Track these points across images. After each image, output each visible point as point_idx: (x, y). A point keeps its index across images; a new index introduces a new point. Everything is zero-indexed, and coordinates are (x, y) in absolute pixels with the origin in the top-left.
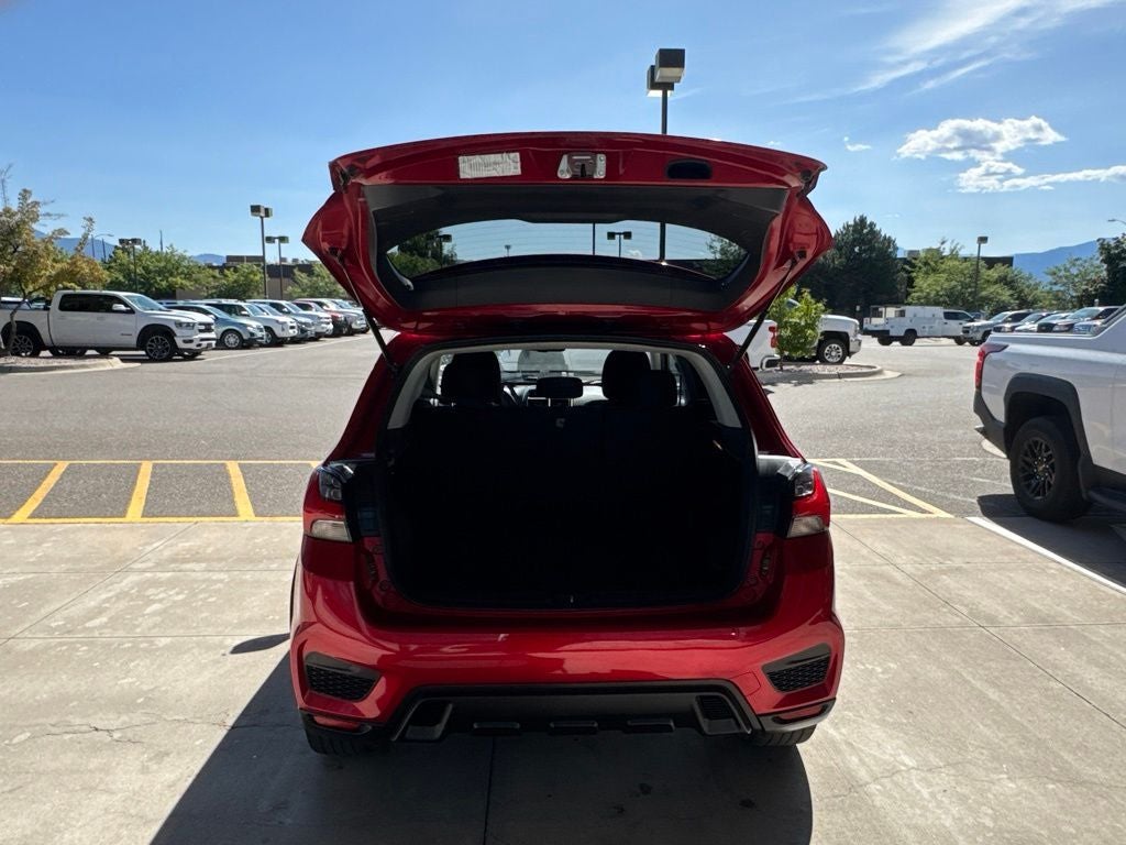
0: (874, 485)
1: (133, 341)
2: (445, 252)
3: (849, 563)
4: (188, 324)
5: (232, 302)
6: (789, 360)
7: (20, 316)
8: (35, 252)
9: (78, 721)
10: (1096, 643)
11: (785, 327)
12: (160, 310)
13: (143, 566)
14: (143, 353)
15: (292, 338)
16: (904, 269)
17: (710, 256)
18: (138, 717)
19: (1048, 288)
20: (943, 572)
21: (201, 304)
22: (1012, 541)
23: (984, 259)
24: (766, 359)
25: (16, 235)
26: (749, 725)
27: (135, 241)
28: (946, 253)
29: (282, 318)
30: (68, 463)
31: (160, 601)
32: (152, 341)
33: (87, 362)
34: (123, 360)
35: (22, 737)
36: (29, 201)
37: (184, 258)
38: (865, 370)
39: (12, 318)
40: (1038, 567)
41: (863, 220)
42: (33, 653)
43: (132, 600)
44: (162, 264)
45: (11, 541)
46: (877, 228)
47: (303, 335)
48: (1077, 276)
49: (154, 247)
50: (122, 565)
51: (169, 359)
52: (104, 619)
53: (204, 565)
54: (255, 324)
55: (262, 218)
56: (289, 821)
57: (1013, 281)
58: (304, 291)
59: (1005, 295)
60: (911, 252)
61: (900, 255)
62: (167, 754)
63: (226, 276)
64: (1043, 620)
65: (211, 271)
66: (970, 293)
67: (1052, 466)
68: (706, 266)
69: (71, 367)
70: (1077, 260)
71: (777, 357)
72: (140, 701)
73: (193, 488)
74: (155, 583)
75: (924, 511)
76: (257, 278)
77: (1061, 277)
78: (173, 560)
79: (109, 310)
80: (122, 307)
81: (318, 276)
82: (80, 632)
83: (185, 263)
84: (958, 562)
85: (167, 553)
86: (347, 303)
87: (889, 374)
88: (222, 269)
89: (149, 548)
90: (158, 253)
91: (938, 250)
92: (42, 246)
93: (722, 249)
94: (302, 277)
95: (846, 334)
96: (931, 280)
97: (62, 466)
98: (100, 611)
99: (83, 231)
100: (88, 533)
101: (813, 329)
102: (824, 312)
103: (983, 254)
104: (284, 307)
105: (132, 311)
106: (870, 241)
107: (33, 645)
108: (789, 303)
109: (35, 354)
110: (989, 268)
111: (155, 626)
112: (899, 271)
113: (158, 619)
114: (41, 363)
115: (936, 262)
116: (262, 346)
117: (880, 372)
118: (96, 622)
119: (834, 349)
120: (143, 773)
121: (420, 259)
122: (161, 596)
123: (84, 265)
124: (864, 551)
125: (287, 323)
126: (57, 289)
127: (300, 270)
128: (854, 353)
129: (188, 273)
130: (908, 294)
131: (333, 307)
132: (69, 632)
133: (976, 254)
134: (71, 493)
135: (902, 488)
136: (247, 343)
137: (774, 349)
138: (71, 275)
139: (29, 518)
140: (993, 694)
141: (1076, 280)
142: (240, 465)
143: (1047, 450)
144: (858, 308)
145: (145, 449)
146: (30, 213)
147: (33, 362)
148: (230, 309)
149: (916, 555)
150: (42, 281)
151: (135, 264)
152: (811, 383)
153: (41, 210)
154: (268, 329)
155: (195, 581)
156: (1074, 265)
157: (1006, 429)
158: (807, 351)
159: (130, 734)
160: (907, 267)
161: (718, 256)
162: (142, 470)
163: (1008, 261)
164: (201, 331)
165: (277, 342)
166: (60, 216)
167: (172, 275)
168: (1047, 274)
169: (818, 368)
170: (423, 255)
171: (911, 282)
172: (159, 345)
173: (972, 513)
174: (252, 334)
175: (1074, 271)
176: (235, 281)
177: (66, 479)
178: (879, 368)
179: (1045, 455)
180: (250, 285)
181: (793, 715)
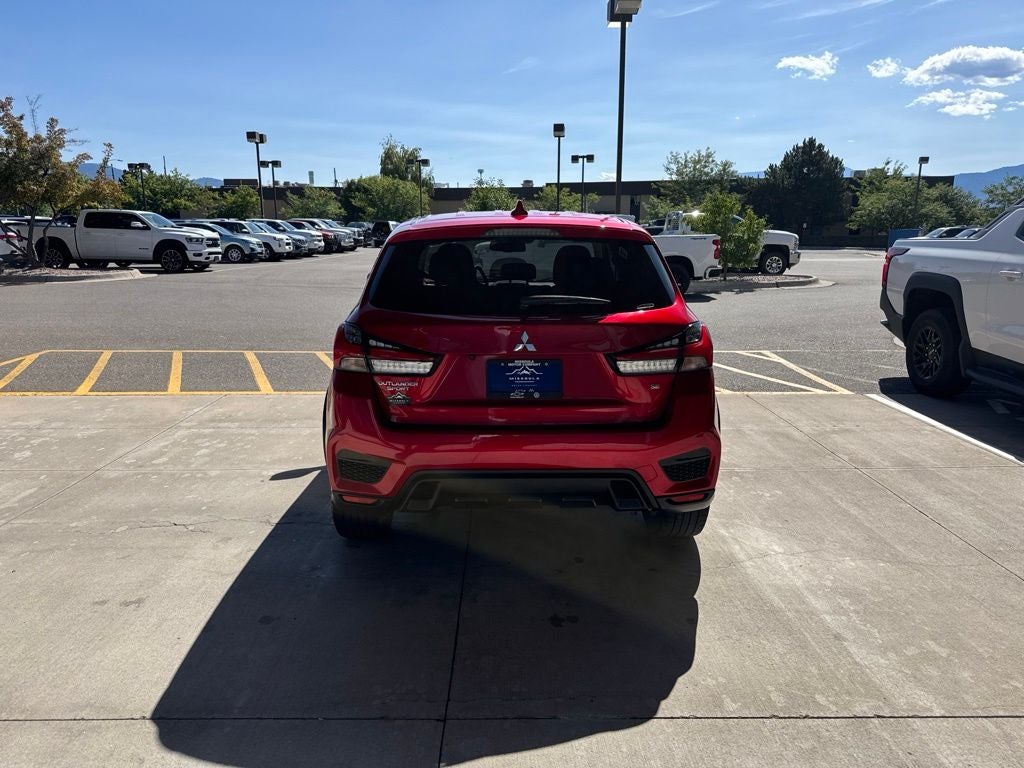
0: (791, 370)
1: (150, 254)
2: (423, 176)
3: (757, 425)
4: (197, 239)
5: (232, 220)
6: (732, 271)
7: (51, 233)
8: (63, 175)
9: (161, 519)
10: (946, 479)
11: (729, 240)
12: (173, 227)
13: (189, 424)
14: (159, 266)
15: (289, 253)
16: (849, 188)
17: (667, 177)
18: (204, 517)
19: (984, 206)
20: (834, 432)
21: (207, 222)
22: (899, 411)
23: (925, 178)
24: (710, 270)
25: (46, 160)
26: (649, 504)
27: (142, 166)
28: (891, 173)
29: (279, 236)
30: (112, 352)
31: (207, 447)
32: (166, 255)
33: (111, 273)
34: (142, 272)
35: (123, 528)
36: (56, 129)
37: (187, 181)
38: (801, 280)
39: (44, 233)
40: (915, 429)
41: (812, 141)
42: (117, 479)
43: (184, 446)
44: (168, 187)
45: (79, 408)
46: (826, 149)
47: (298, 251)
48: (1012, 194)
49: (158, 171)
50: (172, 424)
51: (181, 271)
52: (165, 459)
53: (237, 424)
54: (254, 240)
55: (257, 143)
56: (324, 576)
57: (953, 199)
58: (296, 212)
59: (944, 212)
60: (857, 172)
61: (847, 175)
62: (230, 539)
63: (225, 198)
64: (907, 464)
65: (211, 193)
66: (910, 211)
67: (939, 350)
68: (663, 187)
69: (98, 277)
70: (1013, 178)
71: (720, 267)
72: (204, 508)
73: (220, 370)
74: (199, 436)
75: (830, 390)
76: (254, 199)
77: (997, 195)
78: (213, 421)
79: (128, 227)
80: (140, 224)
81: (309, 198)
82: (149, 466)
83: (188, 186)
84: (848, 425)
85: (206, 416)
86: (335, 223)
87: (823, 283)
88: (221, 191)
89: (191, 413)
90: (161, 176)
91: (882, 170)
92: (69, 169)
93: (678, 171)
94: (293, 198)
95: (787, 247)
96: (873, 198)
97: (107, 355)
98: (161, 454)
99: (103, 156)
100: (140, 402)
101: (755, 243)
102: (766, 227)
103: (923, 174)
104: (280, 226)
105: (147, 228)
106: (818, 162)
107: (115, 475)
108: (734, 218)
109: (65, 266)
110: (929, 188)
111: (206, 463)
112: (844, 191)
113: (207, 459)
114: (72, 274)
115: (880, 182)
116: (261, 260)
117: (815, 281)
118: (160, 461)
119: (774, 261)
120: (214, 549)
121: (401, 182)
122: (208, 444)
123: (105, 187)
124: (772, 417)
125: (283, 239)
126: (82, 208)
127: (291, 193)
128: (793, 264)
129: (191, 196)
130: (852, 212)
131: (323, 226)
132: (141, 467)
133: (917, 174)
134: (119, 374)
135: (815, 373)
136: (250, 258)
137: (717, 260)
138: (94, 194)
139: (90, 391)
140: (854, 511)
141: (1012, 197)
142: (255, 354)
143: (936, 336)
144: (805, 226)
145: (176, 342)
146: (57, 140)
147: (64, 273)
148: (231, 227)
149: (815, 420)
150: (70, 201)
151: (143, 187)
152: (752, 291)
153: (67, 137)
154: (267, 245)
155: (232, 434)
156: (1011, 184)
157: (903, 321)
158: (750, 262)
159: (201, 527)
160: (853, 187)
161: (674, 177)
162: (174, 357)
163: (949, 180)
164: (209, 246)
165: (274, 257)
166: (83, 142)
167: (176, 197)
168: (985, 192)
169: (759, 279)
170: (404, 178)
171: (855, 201)
172: (172, 258)
173: (872, 391)
174: (253, 249)
175: (1010, 189)
176: (234, 203)
177: (112, 363)
178: (815, 277)
179: (935, 341)
180: (247, 205)
181: (683, 499)
